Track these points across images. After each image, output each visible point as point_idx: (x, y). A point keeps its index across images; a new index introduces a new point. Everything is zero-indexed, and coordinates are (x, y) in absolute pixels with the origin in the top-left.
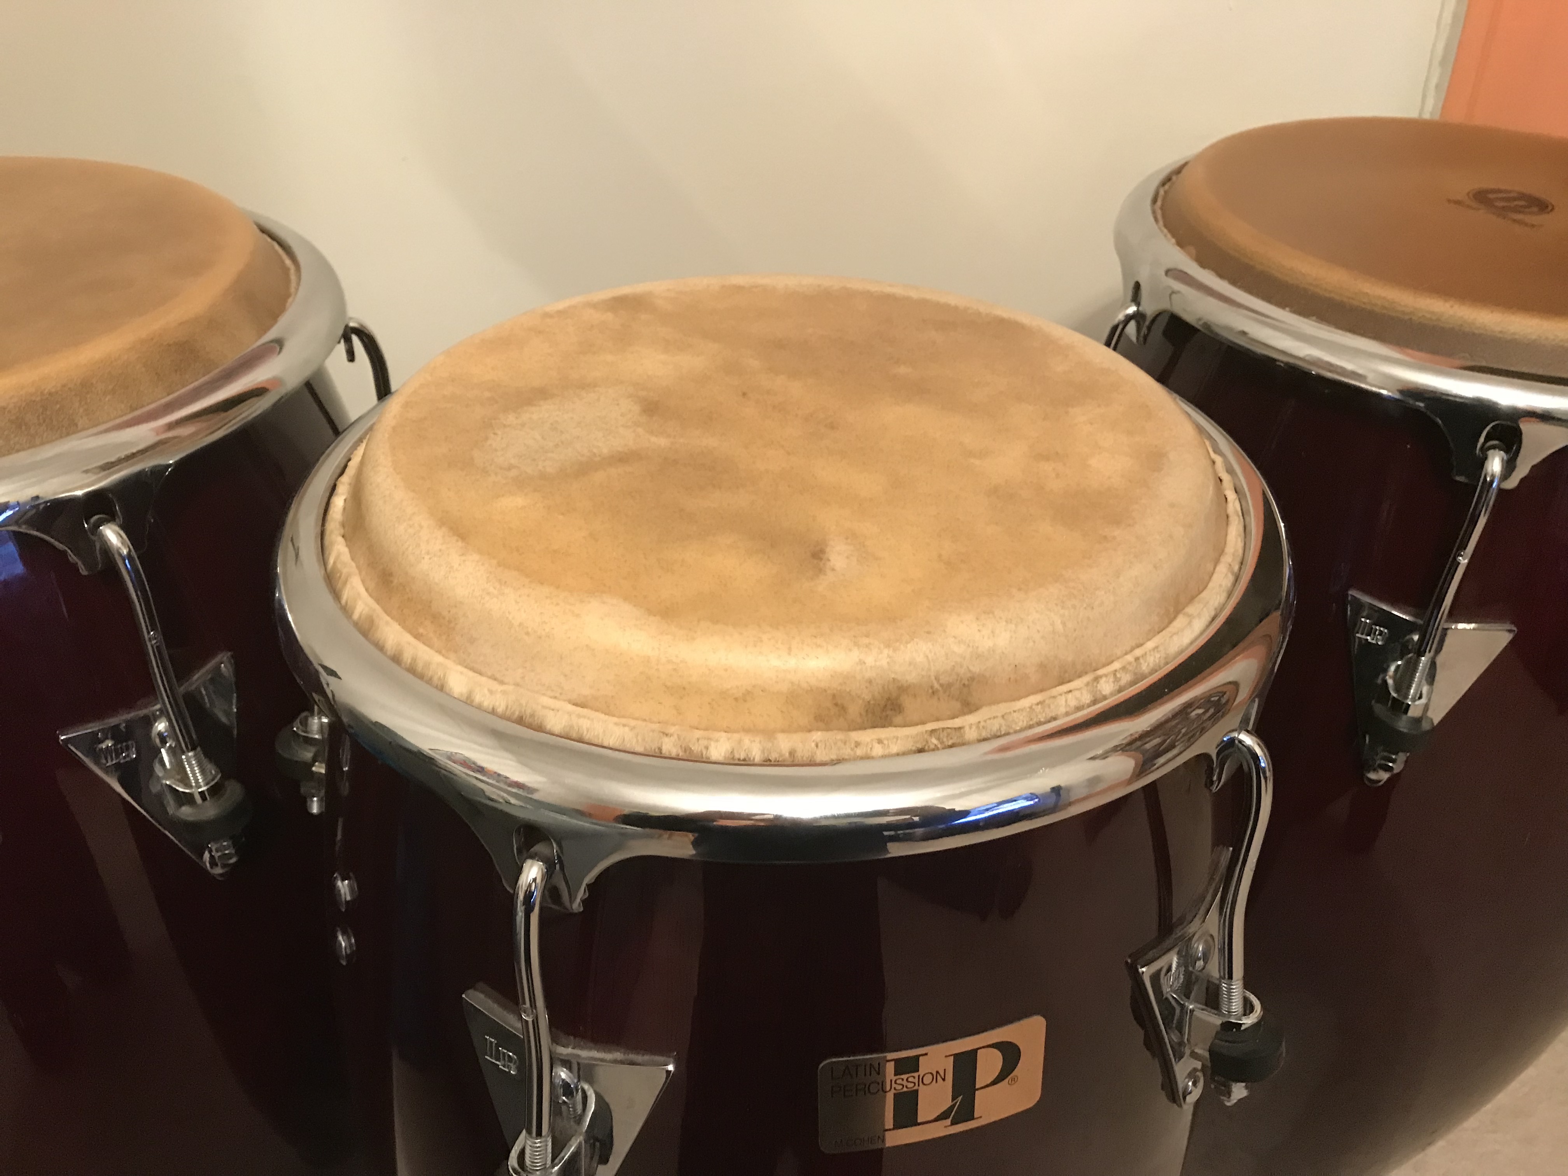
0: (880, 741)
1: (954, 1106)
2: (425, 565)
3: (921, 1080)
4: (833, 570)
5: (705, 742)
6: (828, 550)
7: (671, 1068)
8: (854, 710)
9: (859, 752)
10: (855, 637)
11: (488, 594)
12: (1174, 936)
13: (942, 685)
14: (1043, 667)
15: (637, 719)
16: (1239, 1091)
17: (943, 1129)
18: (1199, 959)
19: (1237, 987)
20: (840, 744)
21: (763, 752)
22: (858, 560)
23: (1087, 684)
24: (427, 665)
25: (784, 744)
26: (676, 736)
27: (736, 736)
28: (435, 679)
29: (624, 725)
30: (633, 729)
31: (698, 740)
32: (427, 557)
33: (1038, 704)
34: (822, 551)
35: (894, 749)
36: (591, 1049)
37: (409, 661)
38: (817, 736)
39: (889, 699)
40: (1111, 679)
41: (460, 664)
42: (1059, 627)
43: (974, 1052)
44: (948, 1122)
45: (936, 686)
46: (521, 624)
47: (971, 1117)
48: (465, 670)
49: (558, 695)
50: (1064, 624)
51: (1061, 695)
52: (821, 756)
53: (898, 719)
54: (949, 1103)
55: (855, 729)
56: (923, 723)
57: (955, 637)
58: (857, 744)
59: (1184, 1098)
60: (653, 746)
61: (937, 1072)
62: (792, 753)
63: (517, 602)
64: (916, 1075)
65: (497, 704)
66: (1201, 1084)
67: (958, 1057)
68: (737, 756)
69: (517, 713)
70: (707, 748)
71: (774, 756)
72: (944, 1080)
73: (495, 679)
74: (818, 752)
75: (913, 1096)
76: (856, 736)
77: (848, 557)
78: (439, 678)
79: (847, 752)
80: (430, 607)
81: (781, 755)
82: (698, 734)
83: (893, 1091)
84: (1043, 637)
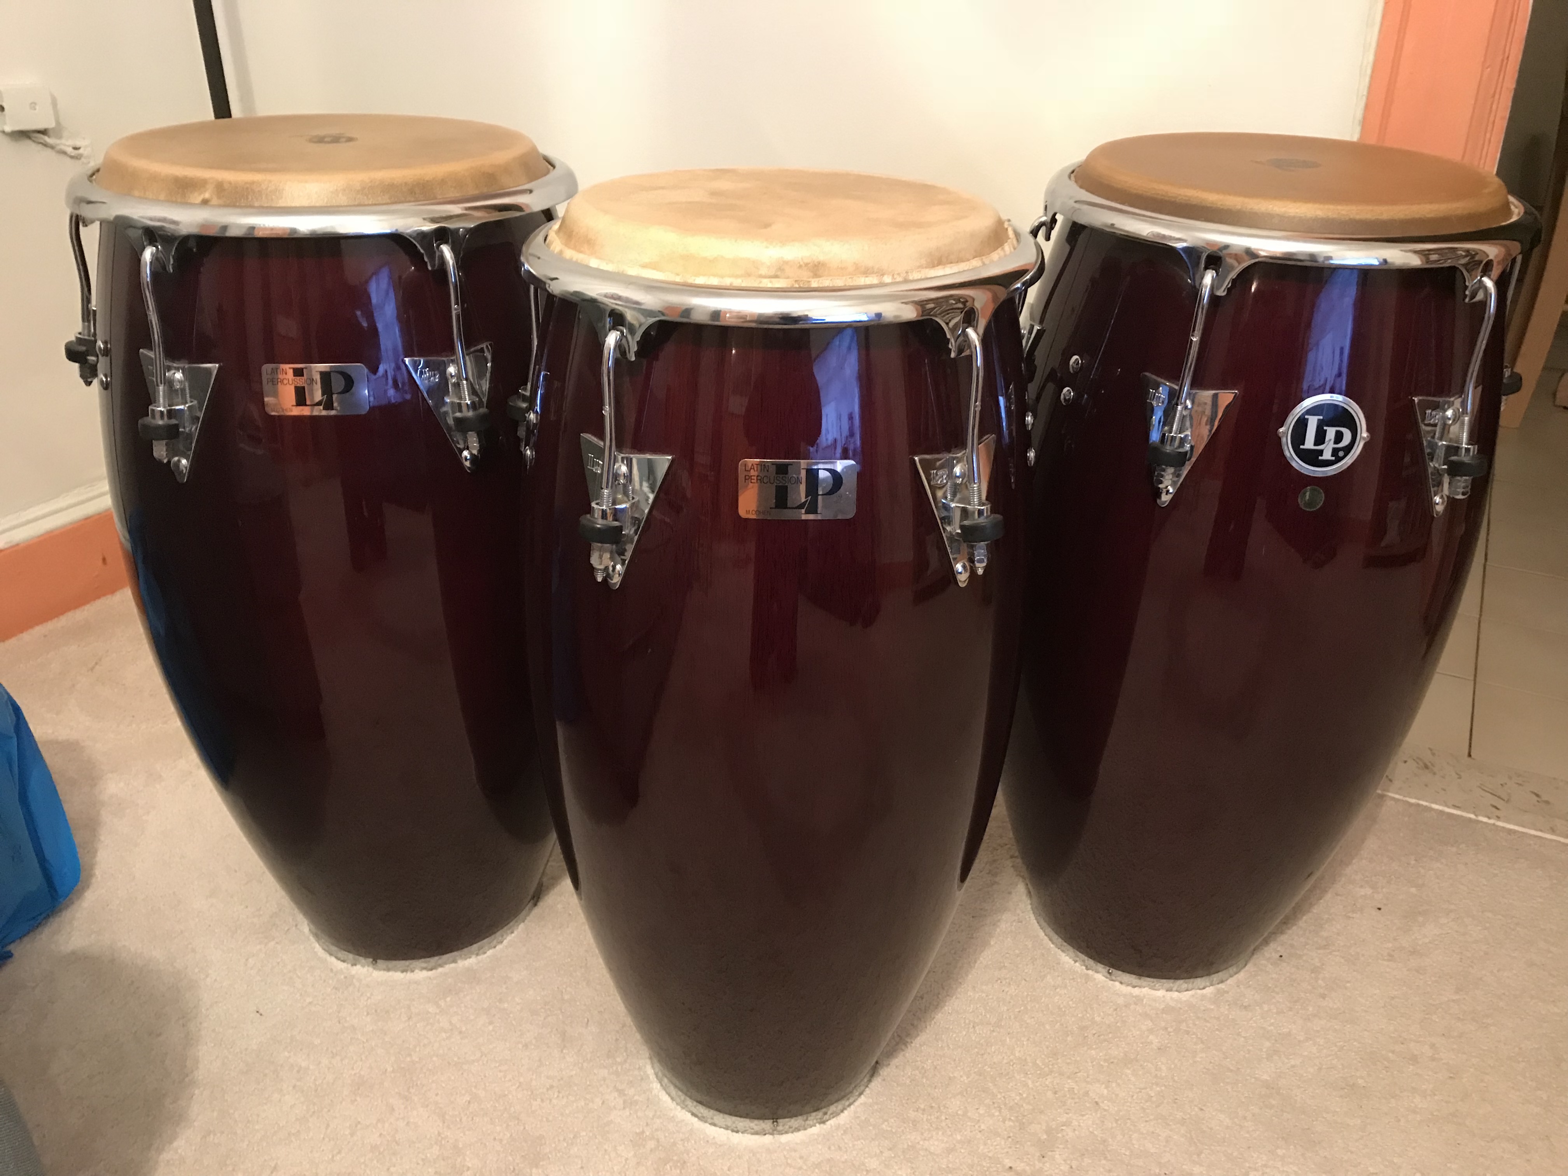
1: (806, 502)
3: (790, 481)
4: (771, 228)
7: (671, 458)
8: (762, 269)
11: (612, 225)
14: (856, 265)
20: (753, 282)
21: (718, 283)
22: (785, 227)
23: (877, 277)
25: (728, 280)
26: (682, 276)
27: (708, 277)
29: (661, 273)
33: (850, 279)
40: (891, 277)
42: (866, 248)
43: (817, 470)
44: (804, 511)
46: (623, 234)
47: (816, 512)
48: (598, 260)
49: (635, 263)
51: (863, 277)
54: (804, 499)
55: (761, 277)
56: (793, 278)
57: (813, 243)
60: (671, 279)
61: (798, 478)
62: (731, 284)
63: (623, 227)
64: (786, 476)
69: (616, 271)
70: (694, 280)
73: (610, 261)
74: (742, 284)
75: (785, 489)
77: (781, 226)
79: (755, 285)
81: (726, 284)
83: (775, 483)
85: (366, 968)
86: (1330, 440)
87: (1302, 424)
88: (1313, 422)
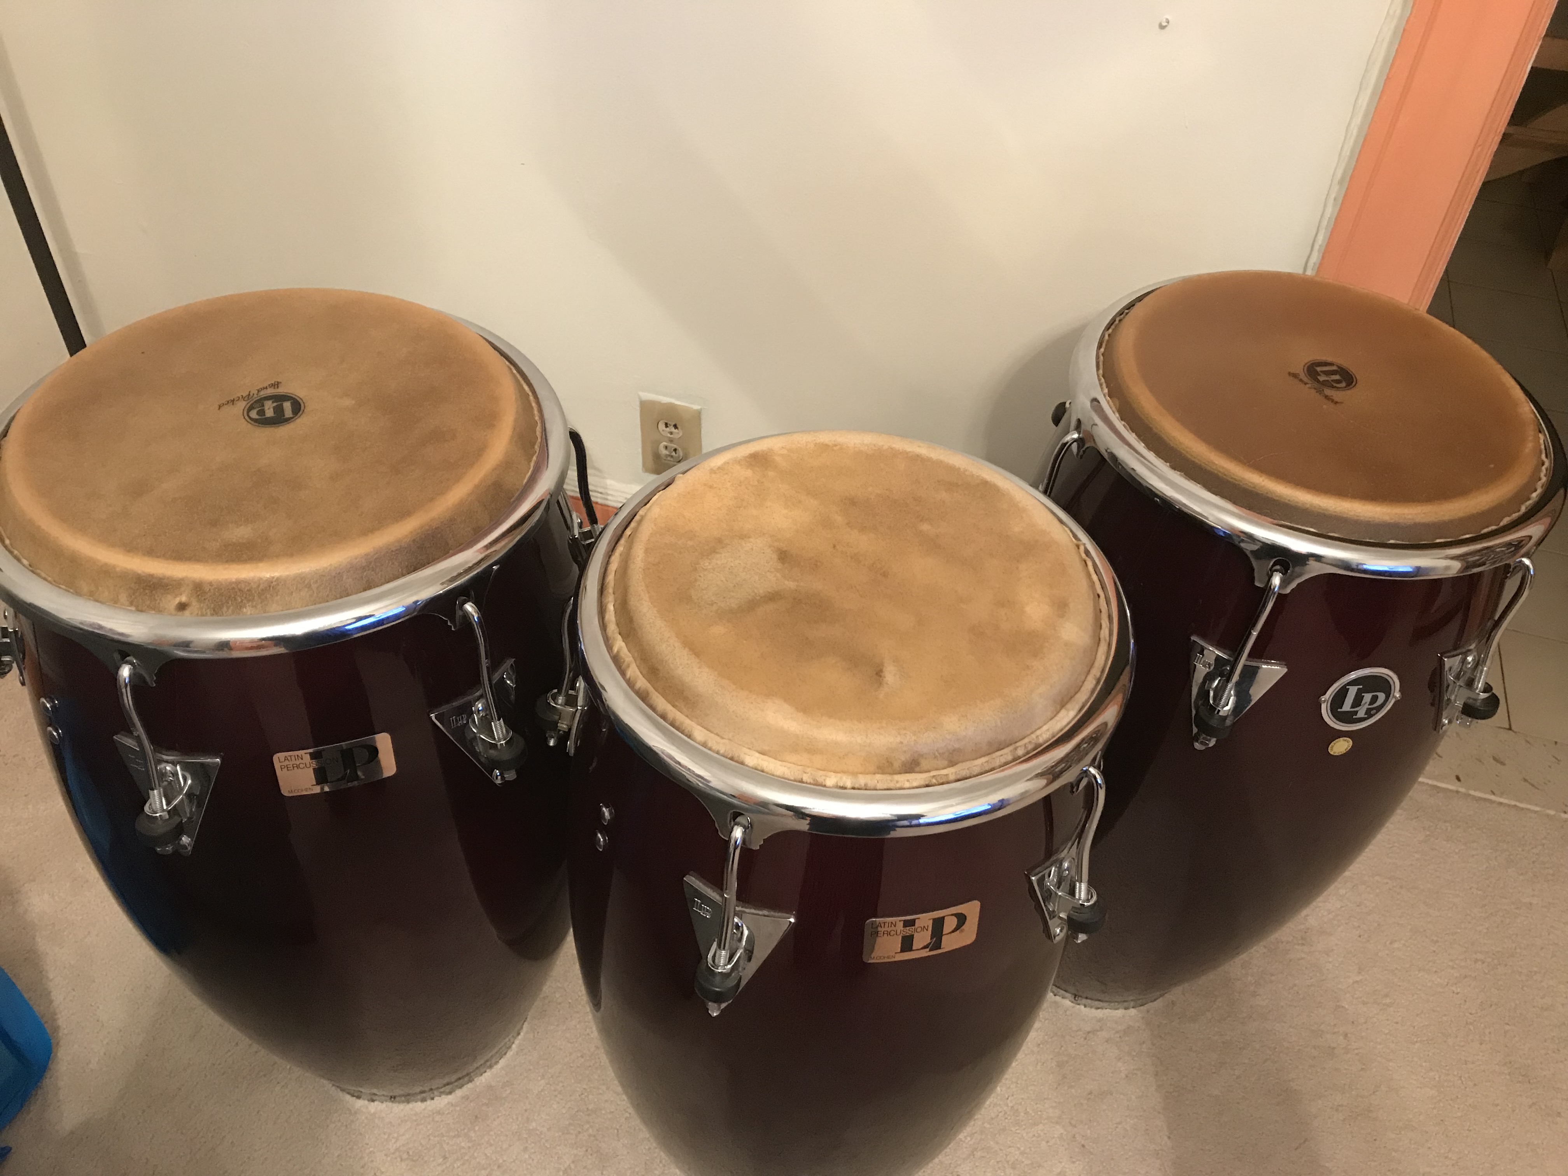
0: (908, 781)
1: (930, 943)
2: (679, 671)
3: (916, 930)
4: (887, 684)
5: (824, 778)
6: (884, 669)
7: (792, 920)
8: (897, 765)
9: (898, 785)
10: (899, 729)
11: (716, 693)
12: (1052, 859)
13: (939, 754)
14: (990, 744)
15: (790, 763)
16: (1082, 937)
17: (925, 953)
18: (1065, 870)
19: (1084, 886)
20: (889, 781)
21: (852, 784)
22: (900, 678)
23: (1011, 751)
24: (682, 723)
25: (862, 780)
26: (810, 774)
27: (839, 775)
28: (686, 731)
29: (785, 767)
30: (789, 768)
31: (821, 776)
32: (681, 667)
33: (985, 762)
34: (881, 671)
35: (915, 784)
36: (751, 908)
37: (671, 719)
38: (878, 777)
39: (913, 760)
40: (1024, 748)
41: (699, 725)
42: (999, 724)
43: (943, 918)
44: (928, 950)
45: (937, 754)
46: (733, 711)
47: (940, 948)
48: (703, 729)
49: (751, 747)
50: (1001, 722)
51: (997, 757)
52: (879, 786)
53: (917, 769)
54: (929, 941)
55: (896, 774)
56: (929, 771)
57: (947, 730)
58: (897, 782)
59: (1055, 938)
60: (799, 777)
61: (924, 927)
62: (866, 785)
63: (731, 700)
64: (913, 927)
65: (720, 749)
66: (1065, 931)
67: (934, 920)
68: (839, 785)
69: (730, 755)
70: (825, 780)
71: (857, 786)
72: (927, 930)
73: (718, 735)
74: (878, 785)
75: (911, 937)
76: (897, 777)
77: (894, 675)
78: (689, 731)
79: (892, 785)
80: (683, 693)
81: (860, 785)
82: (821, 773)
83: (902, 935)
84: (991, 729)
85: (385, 1105)
86: (1366, 703)
87: (1342, 693)
88: (1353, 691)
